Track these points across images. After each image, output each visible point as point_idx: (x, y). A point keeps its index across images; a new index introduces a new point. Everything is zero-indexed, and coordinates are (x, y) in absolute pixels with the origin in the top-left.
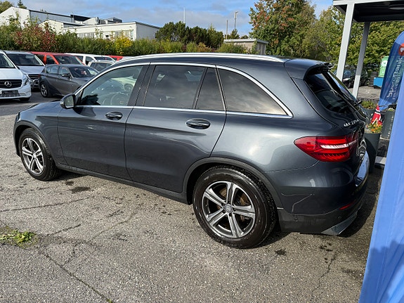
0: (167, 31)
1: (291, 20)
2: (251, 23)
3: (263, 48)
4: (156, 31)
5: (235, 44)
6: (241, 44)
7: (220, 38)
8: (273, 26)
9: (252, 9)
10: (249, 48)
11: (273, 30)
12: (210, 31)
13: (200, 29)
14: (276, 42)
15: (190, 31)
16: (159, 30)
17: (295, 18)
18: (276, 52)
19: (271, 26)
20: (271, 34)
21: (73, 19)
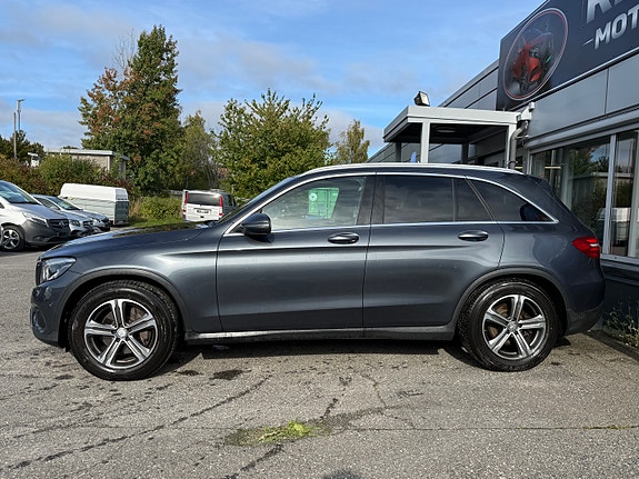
1: (157, 125)
8: (129, 132)
9: (84, 101)
10: (101, 166)
11: (130, 138)
14: (137, 158)
17: (163, 123)
19: (125, 132)
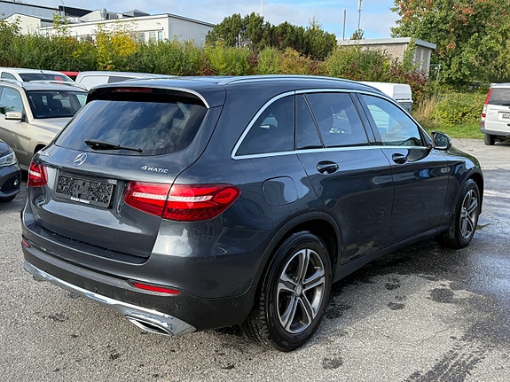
0: (229, 30)
2: (394, 10)
3: (425, 57)
4: (206, 30)
5: (364, 49)
6: (376, 49)
7: (329, 43)
8: (443, 14)
10: (394, 57)
11: (444, 20)
12: (312, 32)
13: (292, 28)
14: (452, 46)
15: (272, 31)
16: (212, 29)
18: (449, 66)
19: (438, 14)
20: (440, 30)
21: (63, 13)
